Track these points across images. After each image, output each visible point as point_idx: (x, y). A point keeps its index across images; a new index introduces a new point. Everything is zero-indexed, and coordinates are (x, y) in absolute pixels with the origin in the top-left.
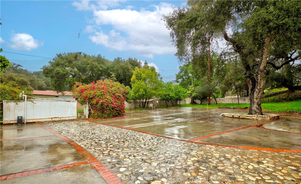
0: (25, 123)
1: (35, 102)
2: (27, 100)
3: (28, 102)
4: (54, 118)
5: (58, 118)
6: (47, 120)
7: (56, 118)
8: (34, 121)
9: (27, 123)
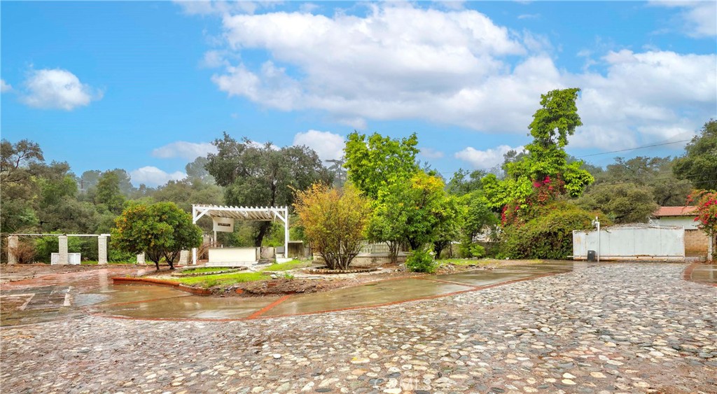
0: (598, 260)
1: (610, 231)
2: (600, 229)
3: (602, 232)
4: (642, 256)
5: (649, 256)
6: (630, 258)
7: (644, 256)
8: (611, 258)
9: (600, 260)
